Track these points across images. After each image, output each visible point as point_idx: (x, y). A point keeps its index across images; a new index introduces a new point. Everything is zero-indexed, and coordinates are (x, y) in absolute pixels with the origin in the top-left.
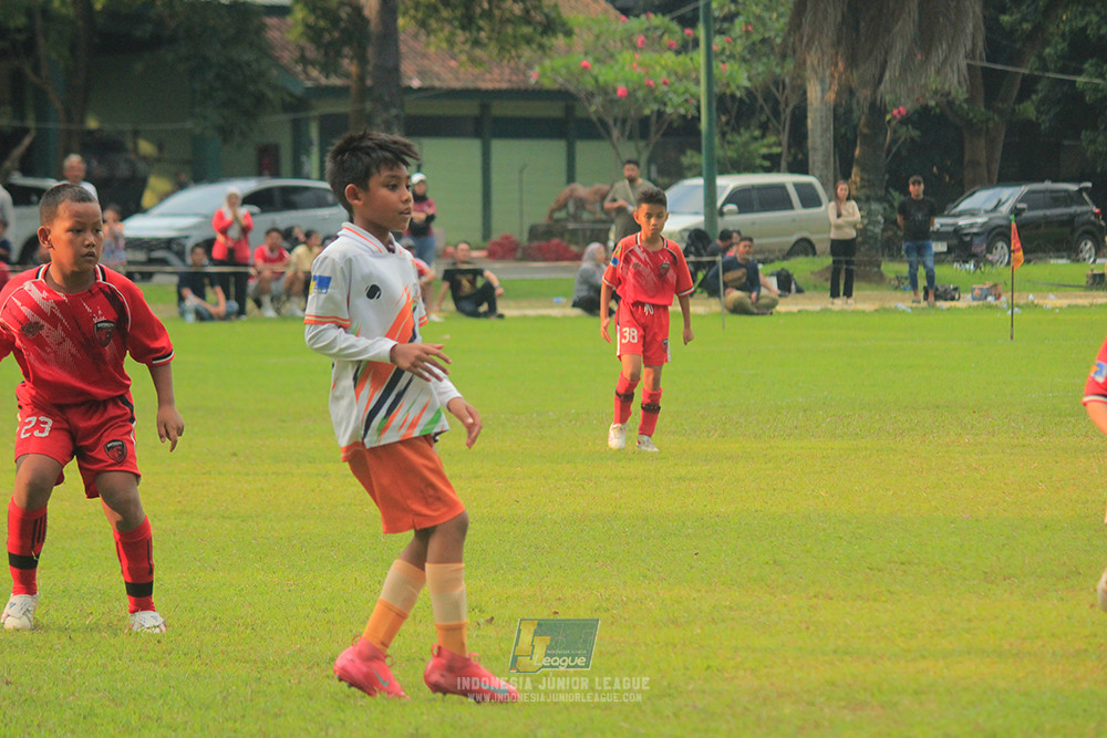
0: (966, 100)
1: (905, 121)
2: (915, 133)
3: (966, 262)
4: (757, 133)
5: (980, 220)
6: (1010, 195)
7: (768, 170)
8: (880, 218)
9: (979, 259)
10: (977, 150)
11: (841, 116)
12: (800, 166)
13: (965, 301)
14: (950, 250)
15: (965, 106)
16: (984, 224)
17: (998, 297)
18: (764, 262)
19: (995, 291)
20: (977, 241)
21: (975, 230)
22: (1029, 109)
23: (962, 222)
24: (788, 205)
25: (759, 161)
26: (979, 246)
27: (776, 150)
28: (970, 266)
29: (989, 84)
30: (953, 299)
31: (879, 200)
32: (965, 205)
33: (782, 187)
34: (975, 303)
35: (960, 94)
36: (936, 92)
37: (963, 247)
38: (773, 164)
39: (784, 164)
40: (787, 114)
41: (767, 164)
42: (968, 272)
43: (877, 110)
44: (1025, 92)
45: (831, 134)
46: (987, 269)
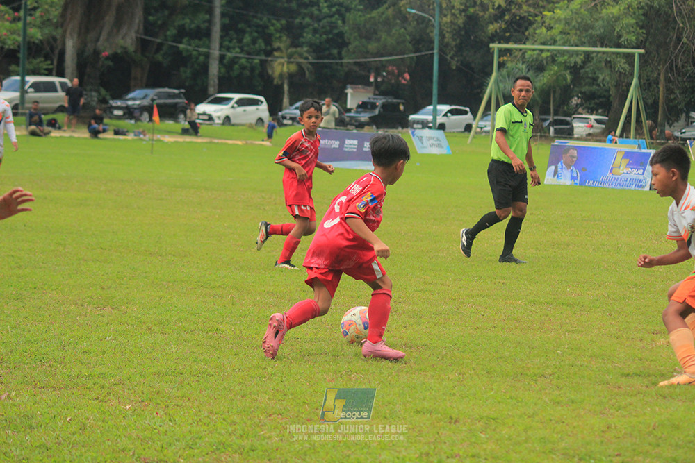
0: (134, 52)
1: (107, 58)
2: (111, 63)
3: (131, 119)
4: (43, 59)
5: (138, 102)
6: (151, 93)
7: (47, 75)
8: (95, 99)
9: (137, 119)
10: (136, 72)
11: (80, 54)
12: (61, 74)
13: (130, 137)
14: (124, 114)
15: (133, 54)
16: (139, 105)
17: (145, 135)
18: (44, 114)
19: (143, 133)
20: (136, 111)
21: (135, 106)
22: (159, 57)
23: (130, 103)
24: (56, 91)
25: (43, 71)
26: (137, 114)
27: (51, 67)
28: (133, 122)
29: (143, 45)
30: (125, 135)
31: (96, 91)
32: (131, 95)
33: (53, 83)
34: (135, 138)
35: (131, 49)
36: (122, 47)
37: (130, 113)
38: (49, 73)
39: (54, 72)
40: (57, 52)
41: (46, 72)
42: (131, 124)
43: (96, 53)
44: (158, 50)
45: (75, 61)
46: (139, 123)
